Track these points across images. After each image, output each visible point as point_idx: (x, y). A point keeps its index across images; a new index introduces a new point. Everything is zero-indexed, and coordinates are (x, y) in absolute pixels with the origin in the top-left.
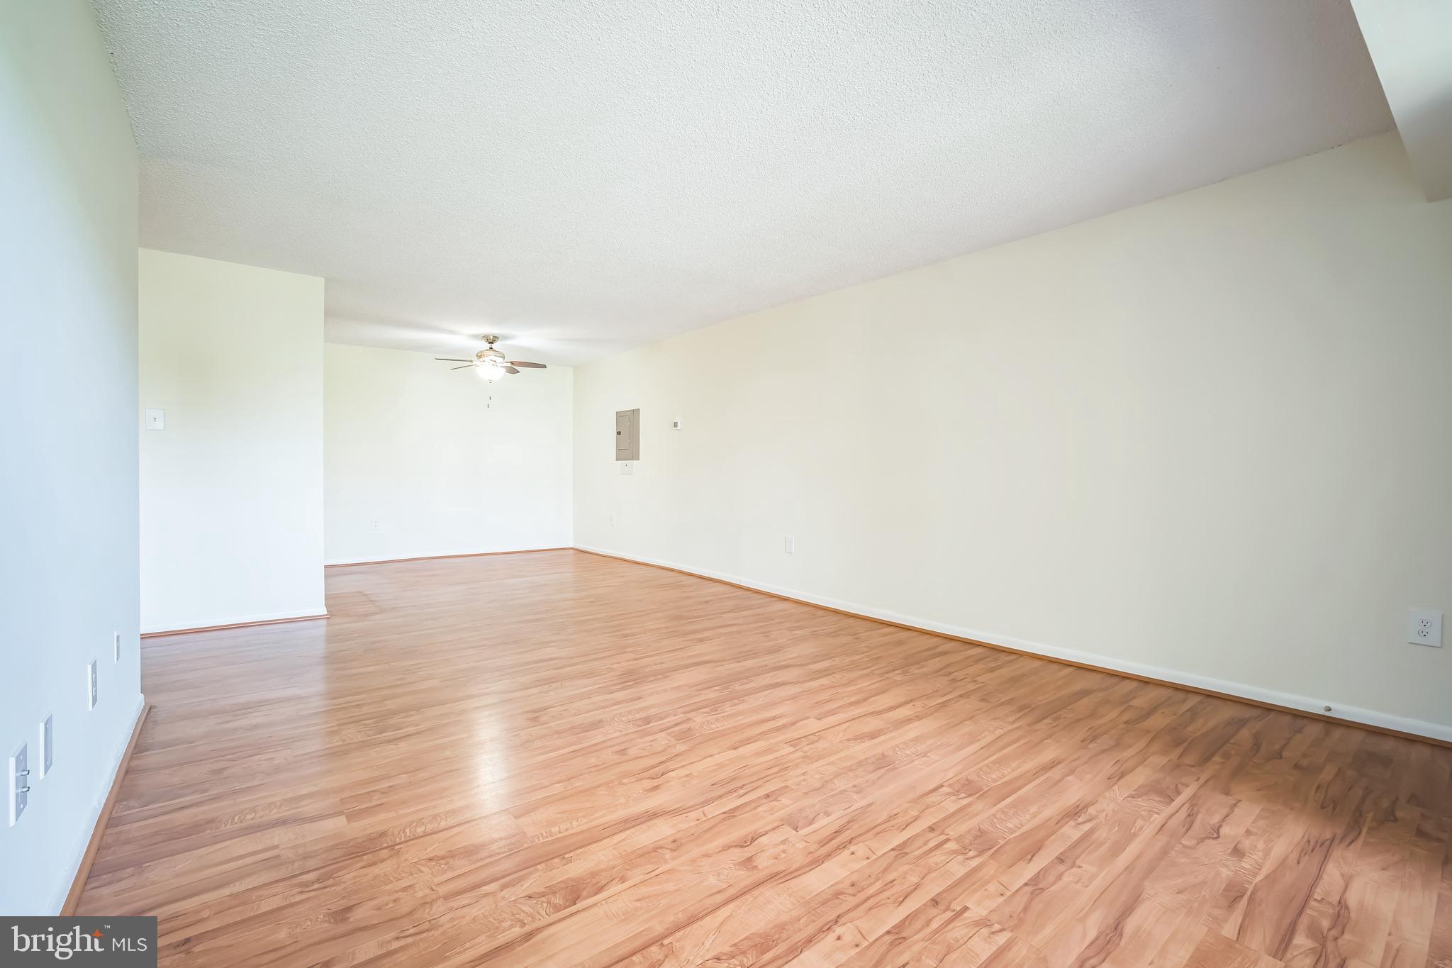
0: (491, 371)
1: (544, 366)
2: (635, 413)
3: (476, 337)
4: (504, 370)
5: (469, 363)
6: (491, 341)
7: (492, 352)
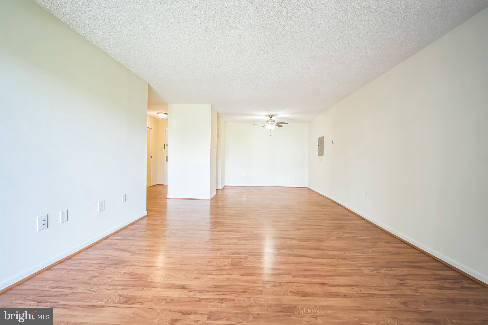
0: (271, 127)
1: (287, 123)
2: (323, 138)
3: (266, 116)
4: (275, 126)
5: (264, 125)
6: (271, 117)
7: (271, 121)
